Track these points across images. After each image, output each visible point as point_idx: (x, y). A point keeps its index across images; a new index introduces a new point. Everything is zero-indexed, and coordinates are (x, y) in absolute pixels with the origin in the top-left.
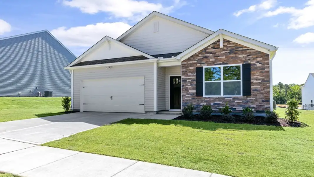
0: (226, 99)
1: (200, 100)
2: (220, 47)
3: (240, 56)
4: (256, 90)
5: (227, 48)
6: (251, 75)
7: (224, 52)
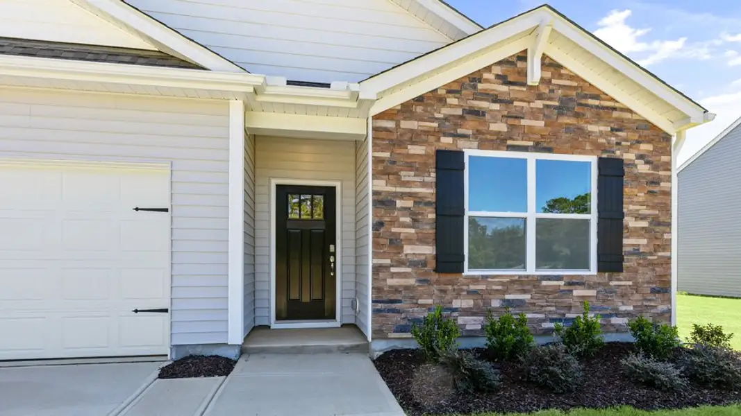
0: (544, 283)
1: (450, 287)
2: (529, 83)
3: (591, 128)
4: (636, 252)
5: (552, 91)
6: (625, 200)
7: (539, 104)
